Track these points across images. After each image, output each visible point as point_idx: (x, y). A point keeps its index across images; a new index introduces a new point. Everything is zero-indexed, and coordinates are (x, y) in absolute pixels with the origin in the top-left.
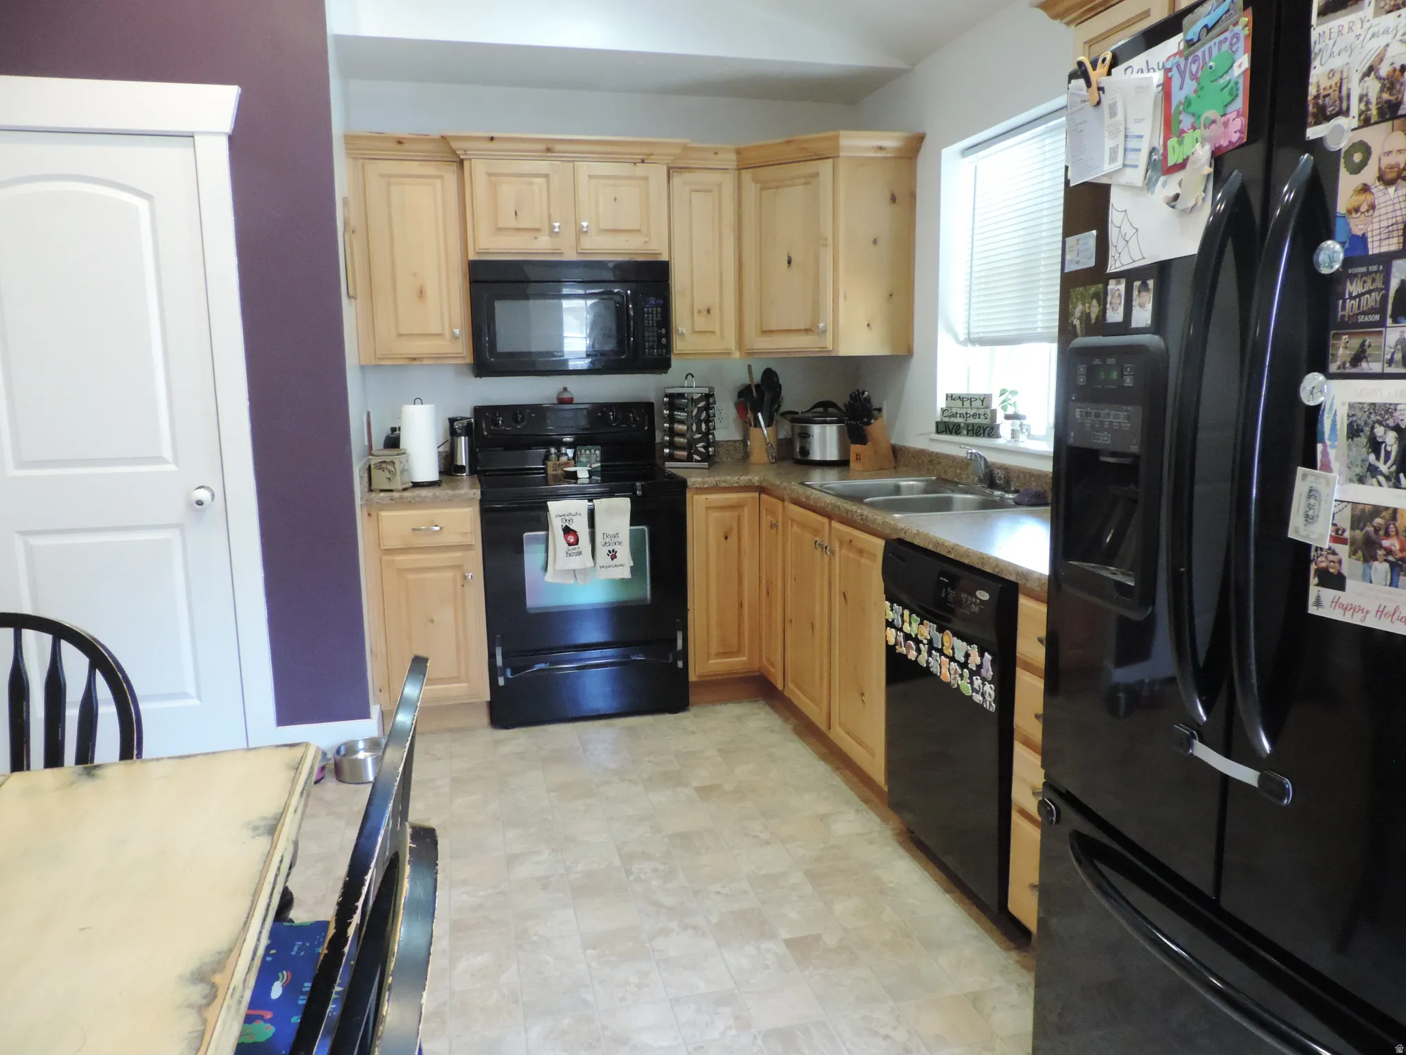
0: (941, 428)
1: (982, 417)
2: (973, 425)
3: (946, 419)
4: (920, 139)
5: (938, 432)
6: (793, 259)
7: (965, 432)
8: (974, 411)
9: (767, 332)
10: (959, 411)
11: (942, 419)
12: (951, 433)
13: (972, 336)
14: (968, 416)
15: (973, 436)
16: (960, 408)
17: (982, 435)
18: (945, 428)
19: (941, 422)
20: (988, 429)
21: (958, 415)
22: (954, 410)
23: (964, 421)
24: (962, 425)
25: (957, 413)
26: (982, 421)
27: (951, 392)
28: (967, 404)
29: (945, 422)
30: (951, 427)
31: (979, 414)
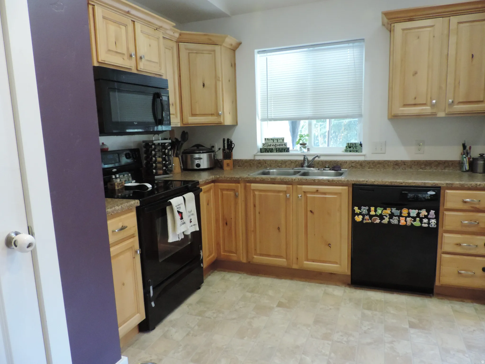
0: (263, 150)
1: (283, 145)
2: (279, 149)
3: (266, 147)
4: (240, 44)
5: (261, 152)
6: (205, 84)
7: (275, 151)
8: (279, 143)
9: (193, 115)
10: (272, 144)
11: (263, 147)
12: (268, 152)
13: (269, 118)
14: (276, 145)
15: (279, 152)
16: (273, 143)
17: (284, 151)
18: (264, 150)
19: (263, 148)
20: (286, 149)
21: (272, 145)
22: (269, 144)
23: (275, 147)
24: (274, 149)
25: (271, 145)
26: (283, 146)
27: (267, 137)
28: (276, 141)
29: (265, 148)
30: (268, 150)
31: (282, 145)
